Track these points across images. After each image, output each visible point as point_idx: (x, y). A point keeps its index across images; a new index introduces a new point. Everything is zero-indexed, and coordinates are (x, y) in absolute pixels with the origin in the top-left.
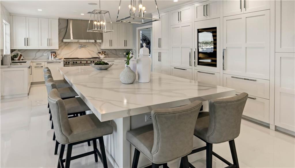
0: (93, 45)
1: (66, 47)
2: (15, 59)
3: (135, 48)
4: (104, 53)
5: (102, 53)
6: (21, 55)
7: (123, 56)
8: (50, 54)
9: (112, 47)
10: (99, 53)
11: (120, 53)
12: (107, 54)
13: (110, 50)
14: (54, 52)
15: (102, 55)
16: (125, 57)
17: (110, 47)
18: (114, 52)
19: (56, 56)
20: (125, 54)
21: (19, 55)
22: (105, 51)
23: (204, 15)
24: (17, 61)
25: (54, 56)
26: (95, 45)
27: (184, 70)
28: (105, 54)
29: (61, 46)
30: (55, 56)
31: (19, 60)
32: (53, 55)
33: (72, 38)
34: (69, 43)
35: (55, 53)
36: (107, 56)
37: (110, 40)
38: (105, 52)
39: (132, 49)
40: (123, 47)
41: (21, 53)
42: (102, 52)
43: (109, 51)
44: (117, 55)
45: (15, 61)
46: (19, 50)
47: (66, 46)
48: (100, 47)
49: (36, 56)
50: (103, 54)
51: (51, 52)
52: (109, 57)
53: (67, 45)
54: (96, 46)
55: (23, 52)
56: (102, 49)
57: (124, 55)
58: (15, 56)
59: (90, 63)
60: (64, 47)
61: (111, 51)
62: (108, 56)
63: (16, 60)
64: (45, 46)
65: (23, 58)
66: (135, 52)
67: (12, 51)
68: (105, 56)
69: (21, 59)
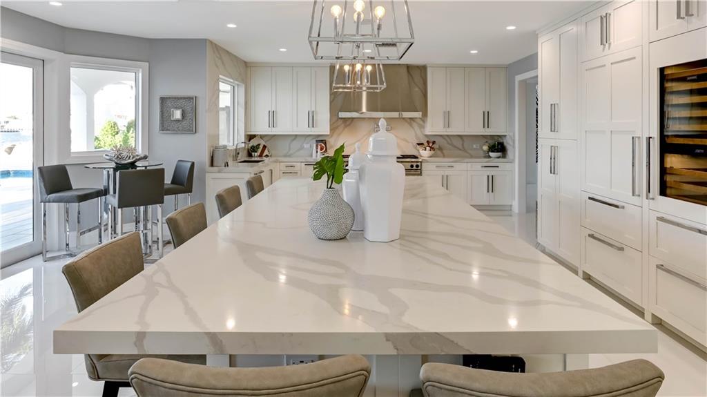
0: (406, 124)
1: (346, 129)
2: (253, 154)
3: (511, 134)
4: (431, 145)
5: (426, 144)
6: (265, 147)
7: (482, 153)
8: (315, 145)
9: (448, 130)
10: (418, 144)
11: (474, 146)
12: (440, 149)
13: (447, 138)
14: (322, 141)
15: (425, 150)
16: (485, 157)
17: (445, 130)
18: (458, 143)
19: (326, 151)
20: (486, 148)
21: (261, 147)
22: (433, 140)
23: (679, 17)
24: (256, 159)
25: (321, 149)
26: (411, 125)
27: (617, 206)
28: (432, 148)
29: (337, 128)
30: (323, 150)
31: (261, 156)
32: (319, 147)
33: (364, 109)
34: (352, 121)
35: (325, 144)
36: (439, 152)
37: (445, 112)
38: (434, 143)
39: (505, 136)
40: (479, 130)
41: (265, 142)
42: (428, 142)
43: (443, 140)
44: (464, 150)
45: (253, 159)
46: (262, 137)
47: (346, 126)
48: (422, 130)
49: (290, 149)
50: (428, 148)
51: (317, 141)
52: (444, 156)
53: (349, 125)
54: (413, 128)
55: (268, 141)
56: (426, 135)
57: (483, 150)
58: (254, 149)
59: (410, 168)
60: (344, 129)
61: (451, 141)
62: (443, 153)
63: (255, 157)
64: (304, 129)
65: (268, 154)
66: (512, 144)
67: (251, 137)
68: (432, 152)
69: (264, 154)
